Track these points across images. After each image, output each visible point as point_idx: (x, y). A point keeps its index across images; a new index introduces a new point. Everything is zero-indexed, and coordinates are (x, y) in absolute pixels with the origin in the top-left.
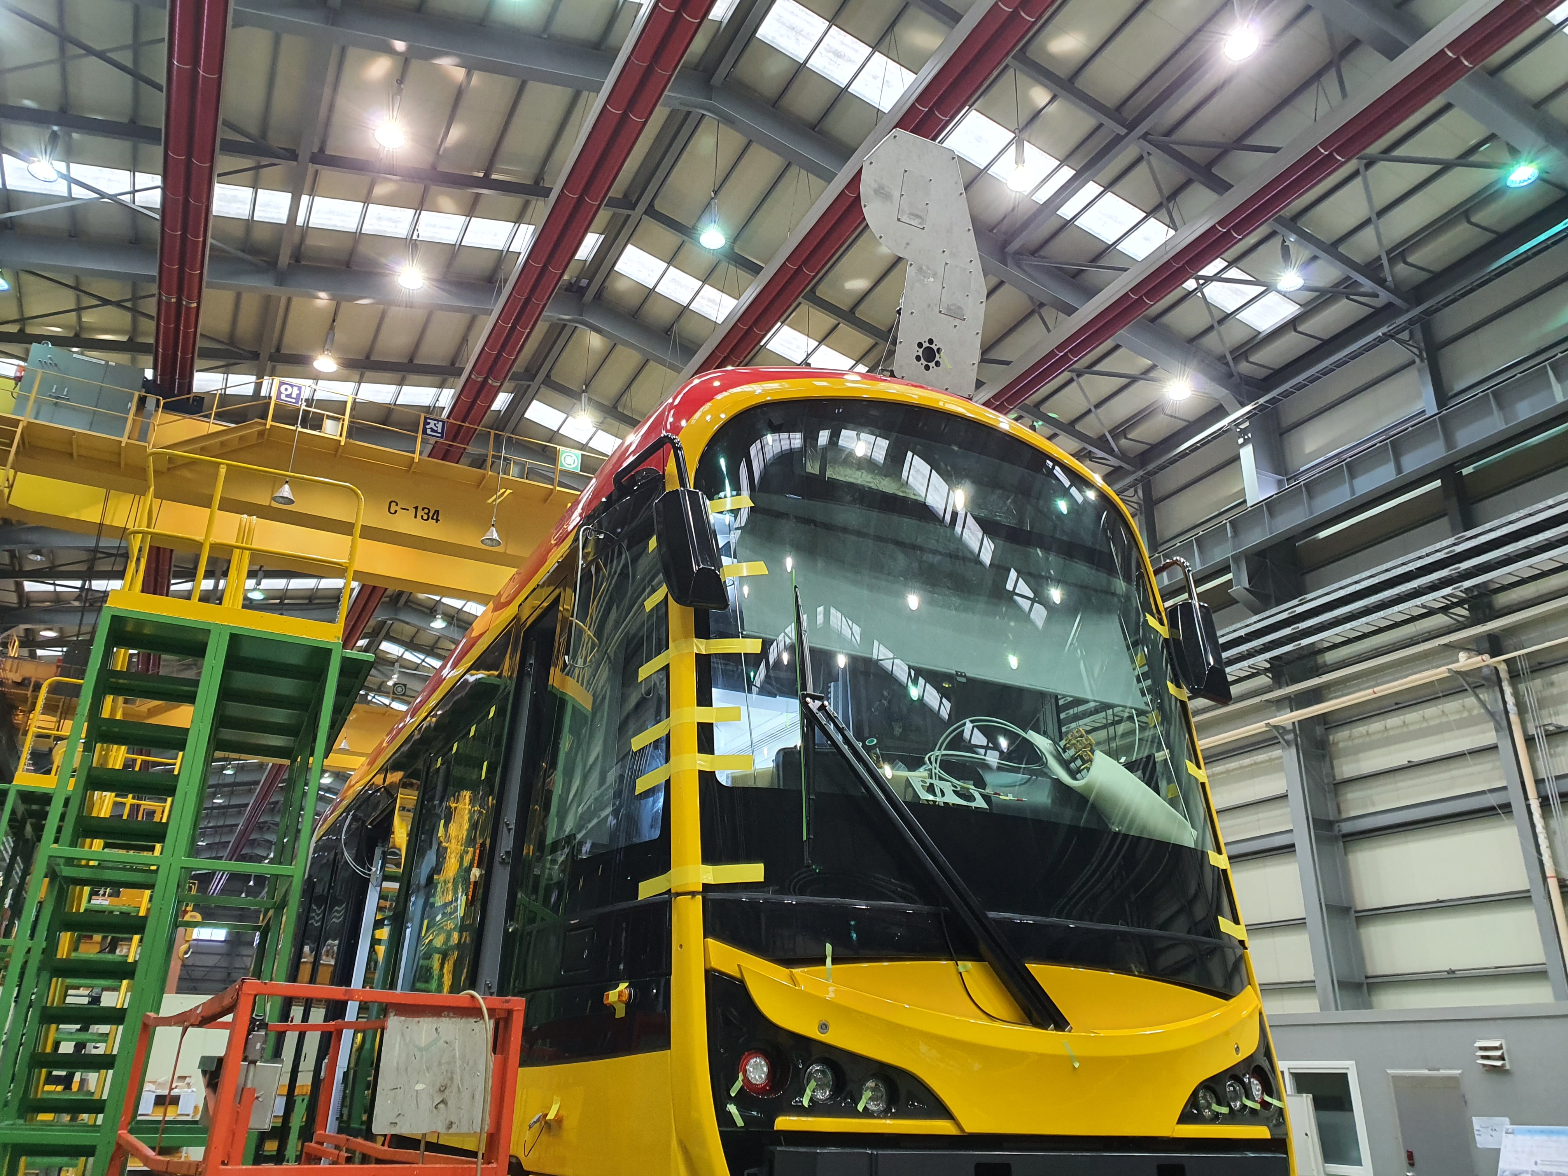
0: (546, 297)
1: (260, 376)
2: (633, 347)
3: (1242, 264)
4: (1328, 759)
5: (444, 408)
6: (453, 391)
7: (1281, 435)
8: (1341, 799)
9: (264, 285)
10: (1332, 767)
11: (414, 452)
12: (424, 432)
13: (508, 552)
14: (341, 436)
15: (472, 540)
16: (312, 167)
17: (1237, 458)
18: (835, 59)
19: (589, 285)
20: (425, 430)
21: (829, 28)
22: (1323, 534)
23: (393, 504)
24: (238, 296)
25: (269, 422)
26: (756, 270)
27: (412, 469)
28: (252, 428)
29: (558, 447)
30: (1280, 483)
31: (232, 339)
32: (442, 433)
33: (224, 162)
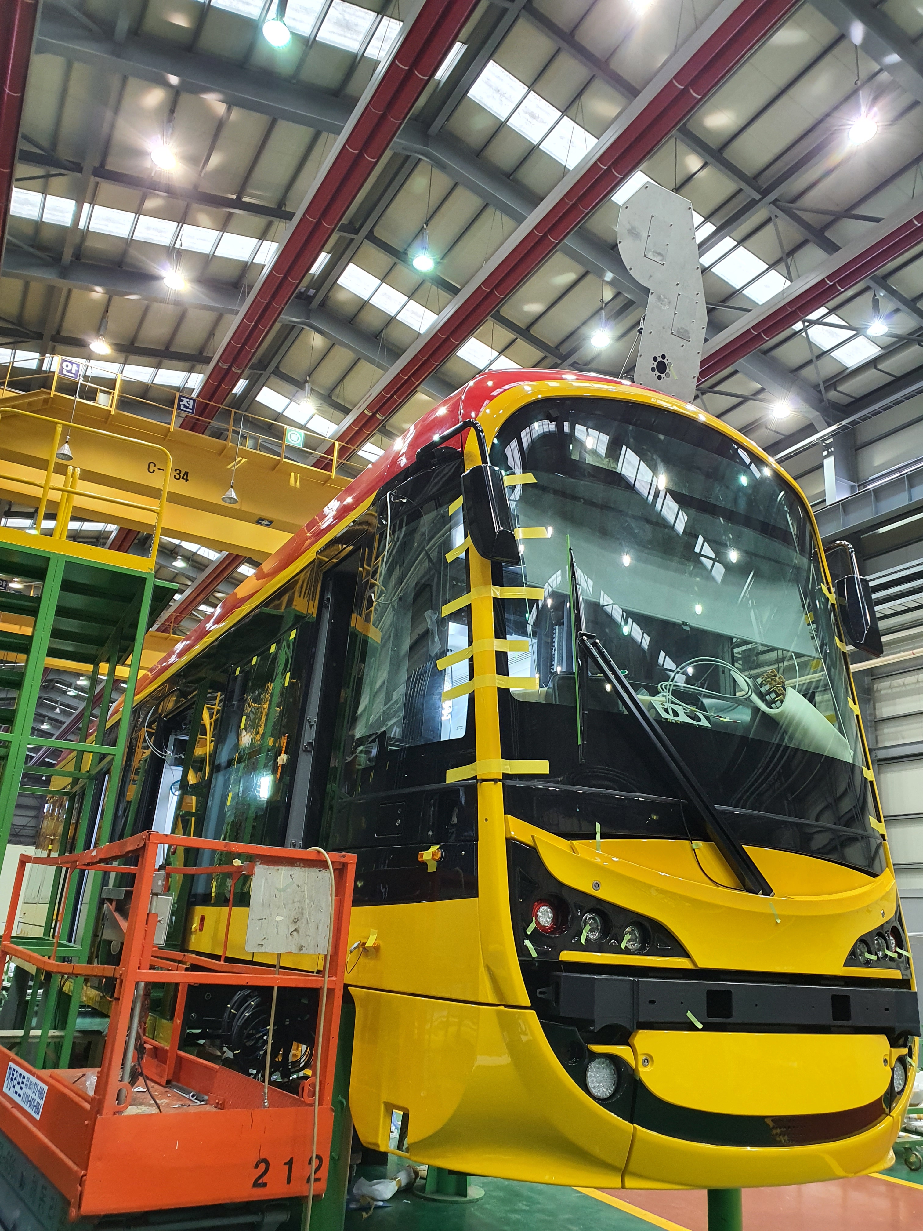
0: (285, 302)
1: (43, 354)
2: (350, 348)
3: (839, 312)
4: (872, 702)
5: (194, 389)
6: (201, 376)
7: (856, 450)
8: (879, 732)
9: (49, 276)
10: (875, 709)
11: (170, 424)
12: (179, 408)
13: (243, 509)
14: (111, 407)
15: (215, 498)
16: (93, 179)
17: (821, 466)
18: (530, 119)
19: (315, 294)
20: (179, 406)
21: (528, 93)
22: (882, 530)
23: (152, 465)
24: (27, 285)
25: (53, 392)
26: (454, 291)
27: (168, 438)
28: (39, 396)
29: (286, 426)
30: (852, 488)
31: (20, 320)
32: (193, 409)
33: (22, 170)
